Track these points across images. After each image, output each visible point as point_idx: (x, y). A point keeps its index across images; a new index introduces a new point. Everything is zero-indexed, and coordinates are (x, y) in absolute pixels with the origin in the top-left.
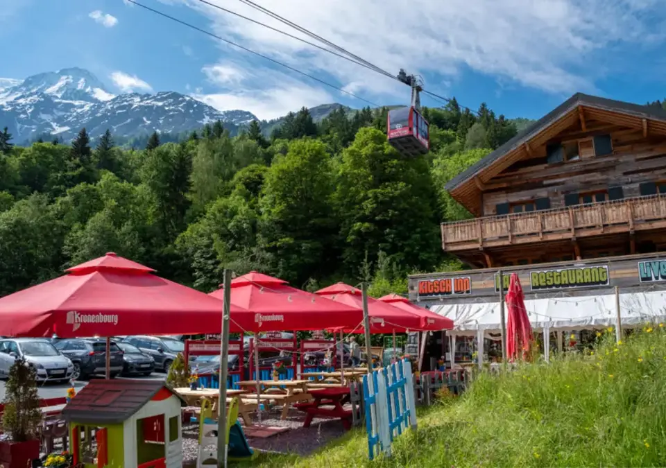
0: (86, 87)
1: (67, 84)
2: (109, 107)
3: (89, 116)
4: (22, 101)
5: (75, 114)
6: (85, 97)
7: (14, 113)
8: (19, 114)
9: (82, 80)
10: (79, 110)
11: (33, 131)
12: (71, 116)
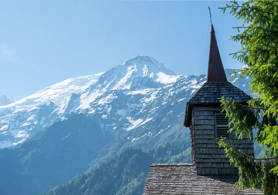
0: (149, 73)
1: (133, 74)
2: (172, 93)
3: (156, 106)
4: (101, 102)
5: (144, 105)
6: (150, 83)
7: (98, 115)
8: (102, 115)
9: (146, 66)
10: (147, 100)
11: (115, 128)
12: (141, 108)
